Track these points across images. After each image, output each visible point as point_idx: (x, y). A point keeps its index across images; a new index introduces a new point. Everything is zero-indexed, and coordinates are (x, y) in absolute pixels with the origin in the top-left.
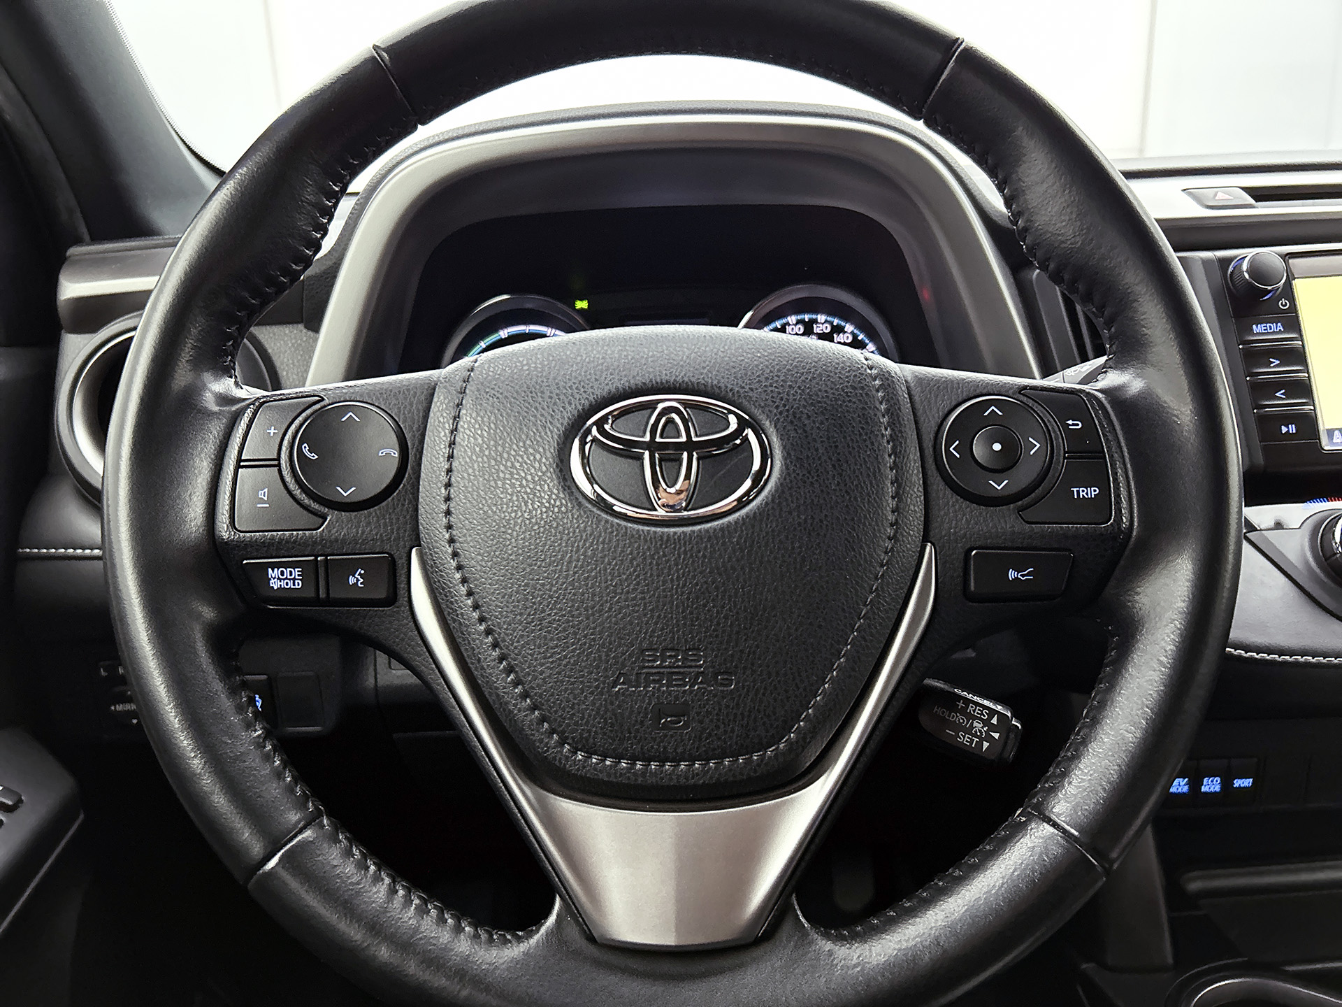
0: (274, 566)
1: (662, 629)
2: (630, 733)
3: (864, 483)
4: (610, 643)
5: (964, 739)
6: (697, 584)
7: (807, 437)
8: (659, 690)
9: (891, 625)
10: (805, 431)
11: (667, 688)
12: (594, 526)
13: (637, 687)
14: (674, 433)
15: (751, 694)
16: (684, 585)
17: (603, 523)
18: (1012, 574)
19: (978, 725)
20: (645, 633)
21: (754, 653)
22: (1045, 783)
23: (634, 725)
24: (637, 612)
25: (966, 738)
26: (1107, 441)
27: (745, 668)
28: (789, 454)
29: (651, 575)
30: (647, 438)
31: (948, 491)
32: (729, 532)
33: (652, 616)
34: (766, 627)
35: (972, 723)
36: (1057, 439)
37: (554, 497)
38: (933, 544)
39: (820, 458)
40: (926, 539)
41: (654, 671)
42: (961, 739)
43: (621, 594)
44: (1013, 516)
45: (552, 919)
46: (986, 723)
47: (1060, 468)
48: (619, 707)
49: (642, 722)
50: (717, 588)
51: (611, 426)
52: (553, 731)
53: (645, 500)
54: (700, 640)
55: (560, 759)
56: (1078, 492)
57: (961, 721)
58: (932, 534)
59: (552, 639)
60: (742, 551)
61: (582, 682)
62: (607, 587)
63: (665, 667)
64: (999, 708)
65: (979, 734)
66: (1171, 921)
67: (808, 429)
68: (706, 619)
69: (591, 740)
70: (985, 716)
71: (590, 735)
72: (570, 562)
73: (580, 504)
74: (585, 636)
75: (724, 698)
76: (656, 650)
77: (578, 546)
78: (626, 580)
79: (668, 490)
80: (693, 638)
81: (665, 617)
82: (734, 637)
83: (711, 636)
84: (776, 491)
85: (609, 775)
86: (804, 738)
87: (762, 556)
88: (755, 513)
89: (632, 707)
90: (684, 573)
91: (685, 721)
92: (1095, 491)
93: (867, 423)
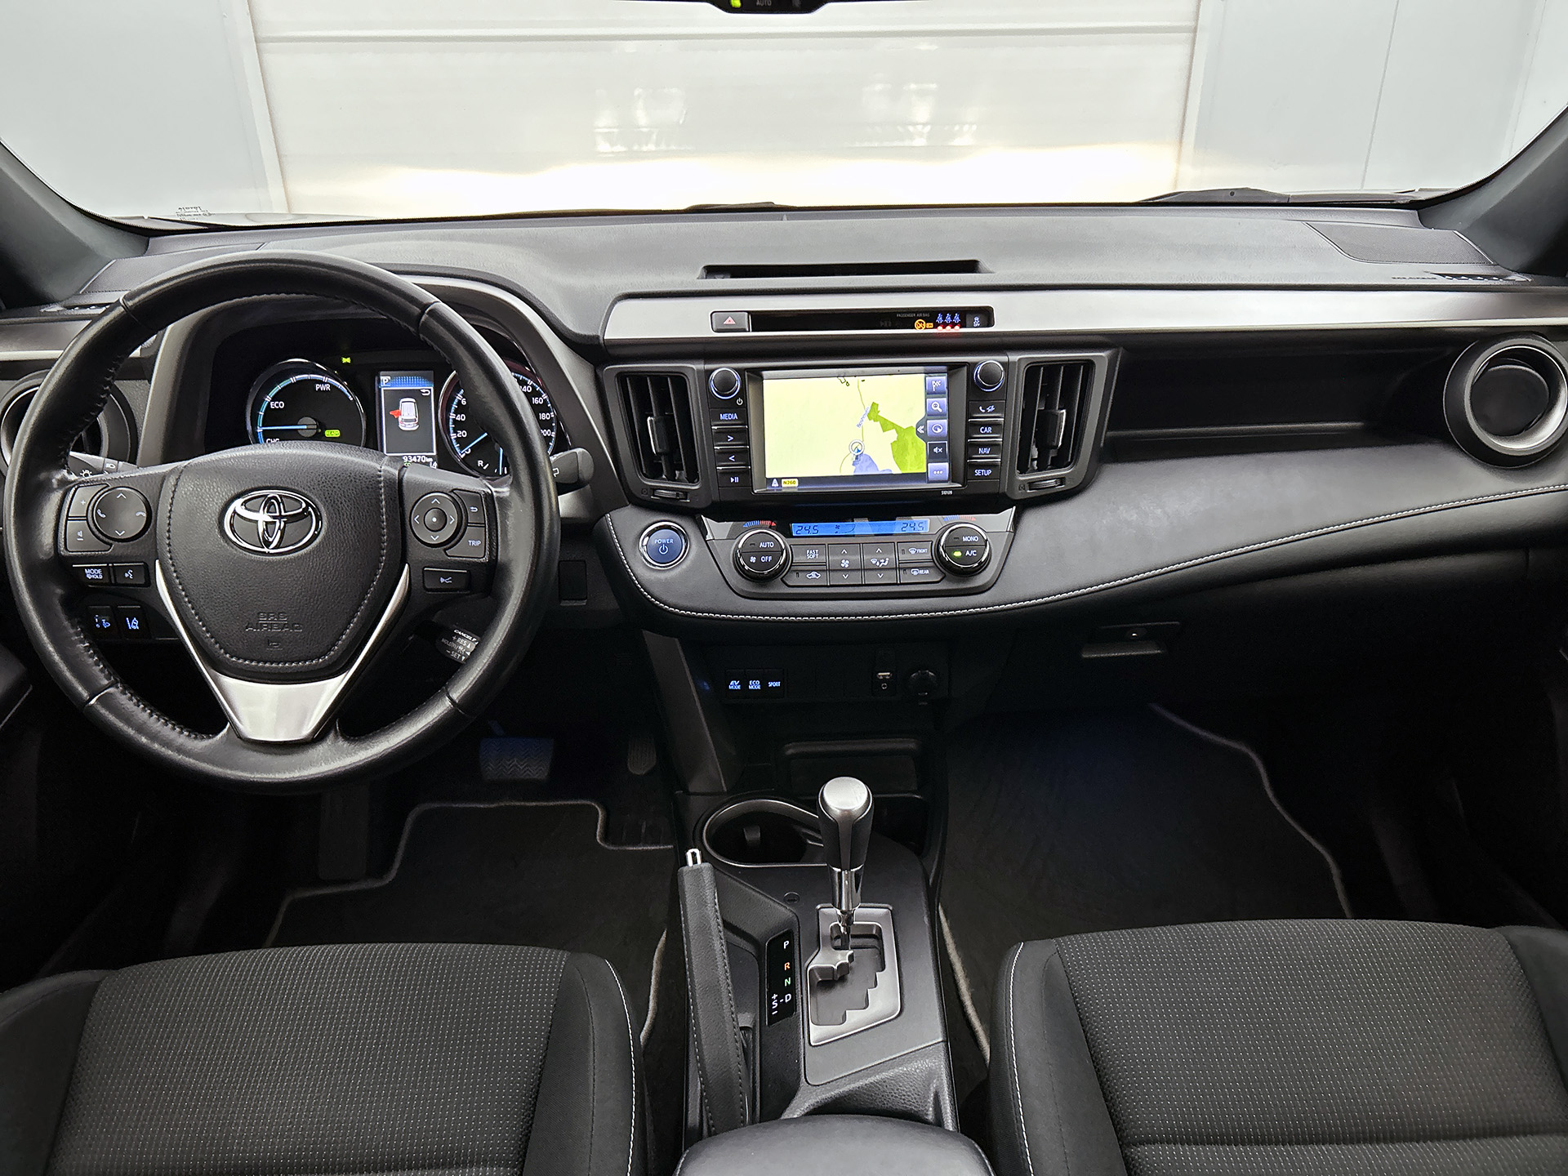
0: (88, 568)
2: (255, 649)
7: (339, 513)
8: (267, 631)
9: (382, 602)
11: (271, 631)
12: (237, 557)
13: (256, 629)
18: (442, 580)
23: (257, 646)
28: (329, 520)
31: (415, 539)
38: (409, 564)
40: (404, 561)
41: (264, 622)
43: (247, 587)
44: (443, 554)
45: (225, 730)
48: (249, 638)
49: (260, 645)
52: (221, 648)
58: (408, 559)
59: (217, 606)
63: (269, 621)
67: (340, 509)
71: (238, 650)
74: (232, 606)
75: (298, 635)
76: (265, 613)
77: (227, 564)
82: (302, 608)
84: (324, 538)
89: (255, 638)
91: (281, 645)
93: (371, 506)
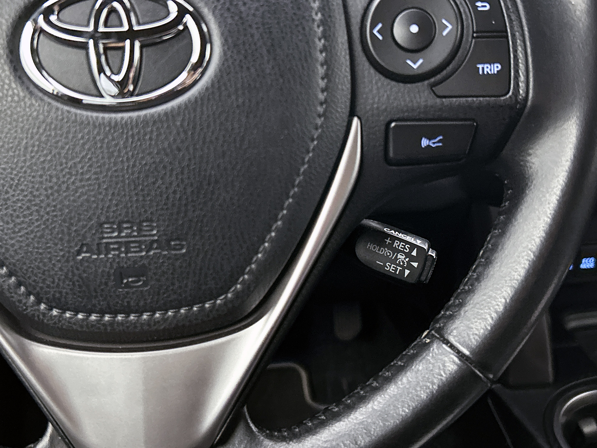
1: (117, 205)
2: (96, 292)
3: (296, 66)
4: (71, 218)
5: (390, 268)
6: (146, 164)
7: (243, 23)
8: (118, 256)
9: (321, 191)
10: (241, 18)
11: (126, 255)
12: (46, 114)
13: (98, 254)
14: (116, 22)
15: (201, 256)
16: (134, 166)
17: (54, 110)
18: (425, 142)
19: (401, 257)
20: (102, 209)
21: (202, 221)
22: (446, 311)
23: (99, 286)
24: (93, 190)
25: (392, 268)
26: (511, 20)
27: (194, 234)
28: (226, 40)
29: (103, 158)
30: (91, 28)
31: (372, 71)
32: (173, 116)
33: (107, 195)
34: (211, 199)
35: (397, 255)
36: (467, 20)
37: (6, 87)
38: (359, 118)
39: (255, 44)
40: (352, 113)
41: (113, 240)
42: (388, 268)
43: (76, 175)
44: (426, 93)
45: (46, 439)
46: (408, 255)
47: (468, 47)
48: (84, 271)
49: (106, 284)
50: (165, 167)
51: (58, 17)
52: (29, 294)
53: (92, 86)
54: (151, 213)
55: (38, 316)
56: (483, 68)
57: (388, 254)
58: (358, 109)
59: (18, 217)
60: (185, 132)
61: (49, 253)
62: (62, 170)
63: (123, 237)
64: (419, 242)
65: (401, 264)
66: (555, 353)
67: (244, 15)
68: (156, 195)
69: (63, 299)
70: (407, 250)
71: (61, 296)
72: (26, 148)
73: (31, 93)
74: (48, 213)
75: (177, 259)
76: (113, 223)
77: (32, 133)
78: (80, 162)
79: (114, 77)
80: (146, 211)
81: (118, 195)
82: (183, 209)
83: (162, 209)
84: (216, 76)
85: (82, 327)
86: (249, 288)
87: (205, 138)
88: (196, 98)
89: (96, 271)
90: (133, 156)
91: (144, 281)
92: (497, 67)
93: (299, 9)
